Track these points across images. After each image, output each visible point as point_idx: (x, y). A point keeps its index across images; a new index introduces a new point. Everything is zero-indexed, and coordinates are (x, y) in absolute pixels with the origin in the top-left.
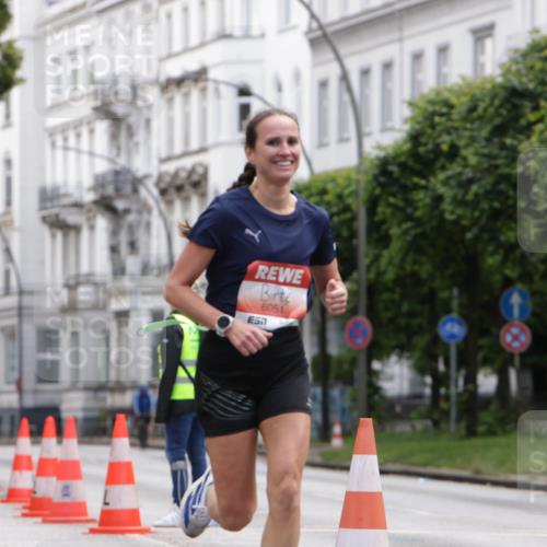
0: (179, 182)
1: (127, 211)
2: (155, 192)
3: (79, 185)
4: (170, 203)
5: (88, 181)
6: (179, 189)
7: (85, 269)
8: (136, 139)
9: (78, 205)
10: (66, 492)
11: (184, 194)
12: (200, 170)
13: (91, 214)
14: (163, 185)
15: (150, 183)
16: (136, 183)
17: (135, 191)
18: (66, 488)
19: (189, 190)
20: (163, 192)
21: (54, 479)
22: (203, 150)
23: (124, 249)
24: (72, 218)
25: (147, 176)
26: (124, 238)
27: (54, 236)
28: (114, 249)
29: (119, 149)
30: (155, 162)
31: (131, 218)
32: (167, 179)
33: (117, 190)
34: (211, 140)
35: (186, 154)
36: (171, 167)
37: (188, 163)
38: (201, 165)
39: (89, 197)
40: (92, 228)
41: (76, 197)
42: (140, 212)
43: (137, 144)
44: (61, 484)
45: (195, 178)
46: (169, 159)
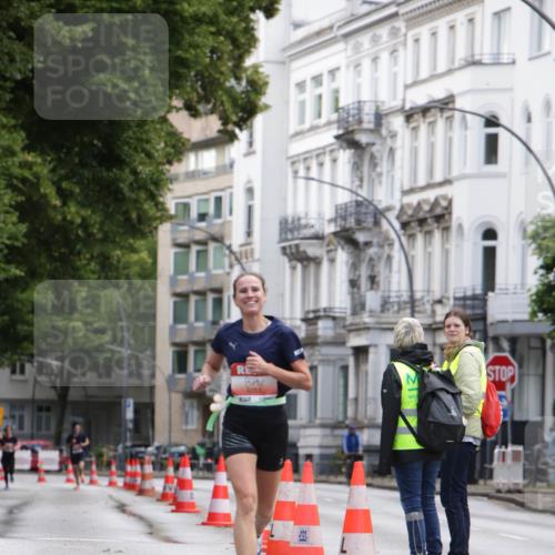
0: (421, 215)
1: (368, 244)
2: (397, 225)
3: (320, 216)
4: (412, 237)
5: (329, 213)
6: (422, 222)
7: (324, 304)
8: (378, 169)
9: (318, 237)
10: (303, 537)
11: (426, 228)
12: (444, 203)
13: (332, 247)
14: (405, 218)
15: (392, 216)
16: (378, 215)
17: (377, 223)
18: (304, 532)
19: (431, 223)
20: (405, 225)
21: (292, 523)
22: (447, 182)
23: (364, 283)
24: (312, 249)
25: (389, 209)
26: (364, 272)
27: (294, 268)
28: (354, 284)
29: (361, 180)
30: (398, 194)
31: (372, 251)
32: (410, 212)
33: (358, 222)
34: (455, 173)
35: (429, 186)
36: (413, 199)
37: (431, 195)
38: (444, 197)
39: (330, 229)
40: (332, 261)
41: (317, 229)
42: (381, 246)
43: (380, 175)
44: (298, 529)
45: (438, 211)
46: (412, 191)
